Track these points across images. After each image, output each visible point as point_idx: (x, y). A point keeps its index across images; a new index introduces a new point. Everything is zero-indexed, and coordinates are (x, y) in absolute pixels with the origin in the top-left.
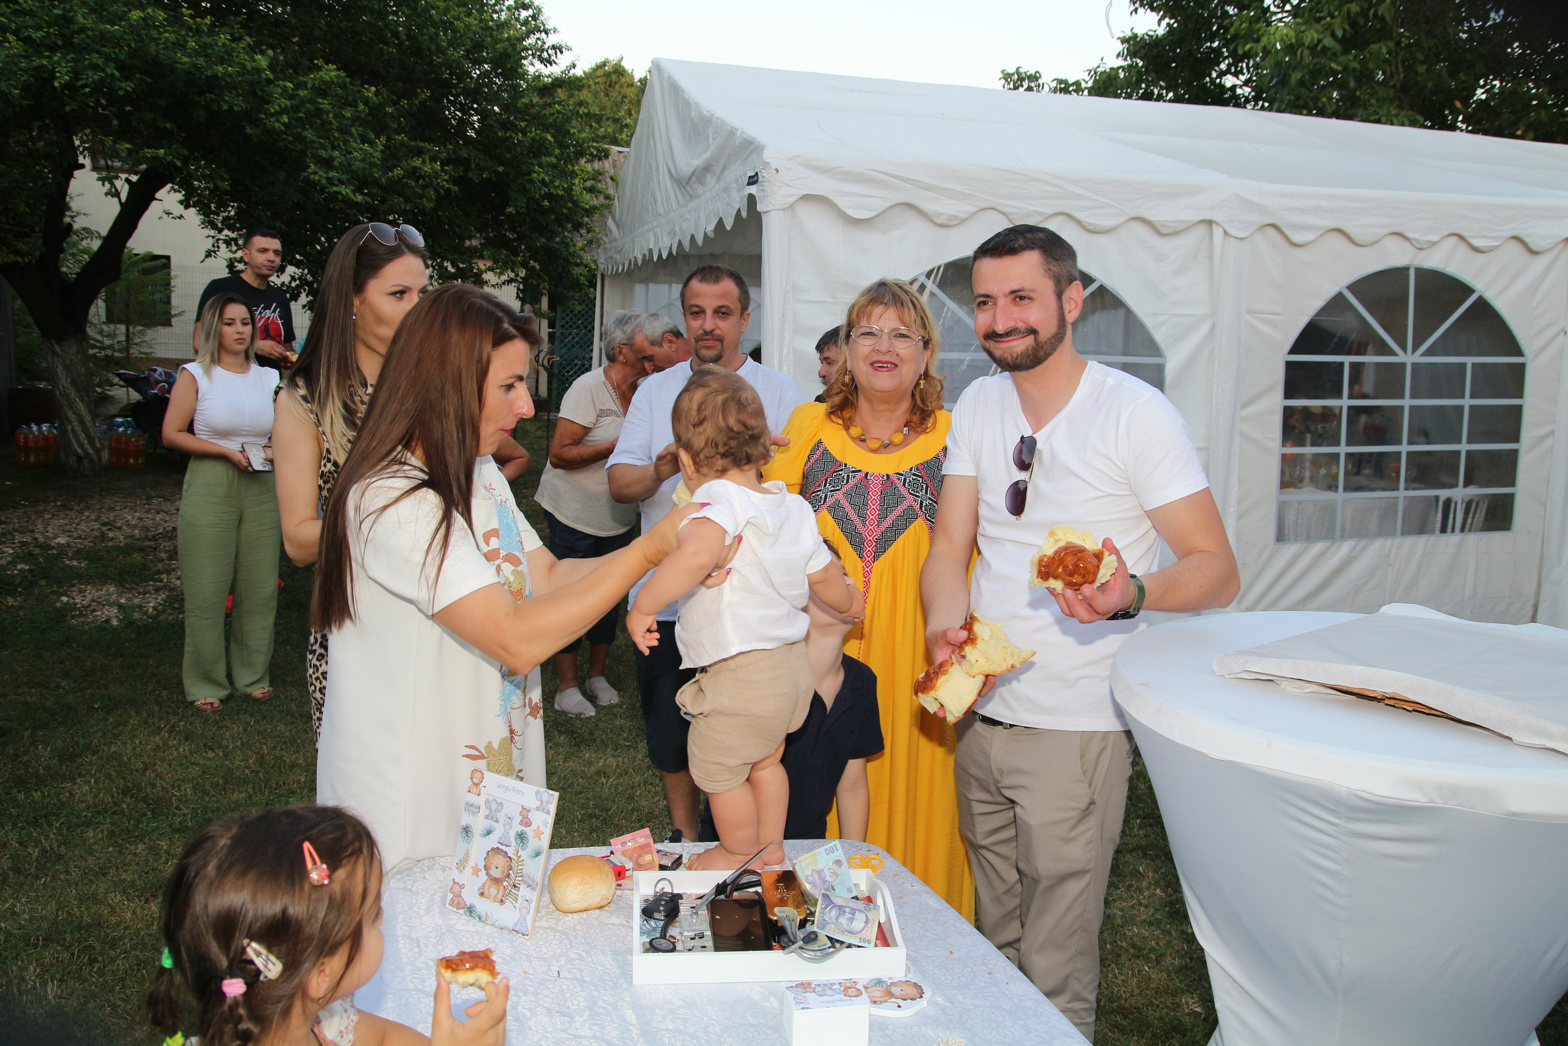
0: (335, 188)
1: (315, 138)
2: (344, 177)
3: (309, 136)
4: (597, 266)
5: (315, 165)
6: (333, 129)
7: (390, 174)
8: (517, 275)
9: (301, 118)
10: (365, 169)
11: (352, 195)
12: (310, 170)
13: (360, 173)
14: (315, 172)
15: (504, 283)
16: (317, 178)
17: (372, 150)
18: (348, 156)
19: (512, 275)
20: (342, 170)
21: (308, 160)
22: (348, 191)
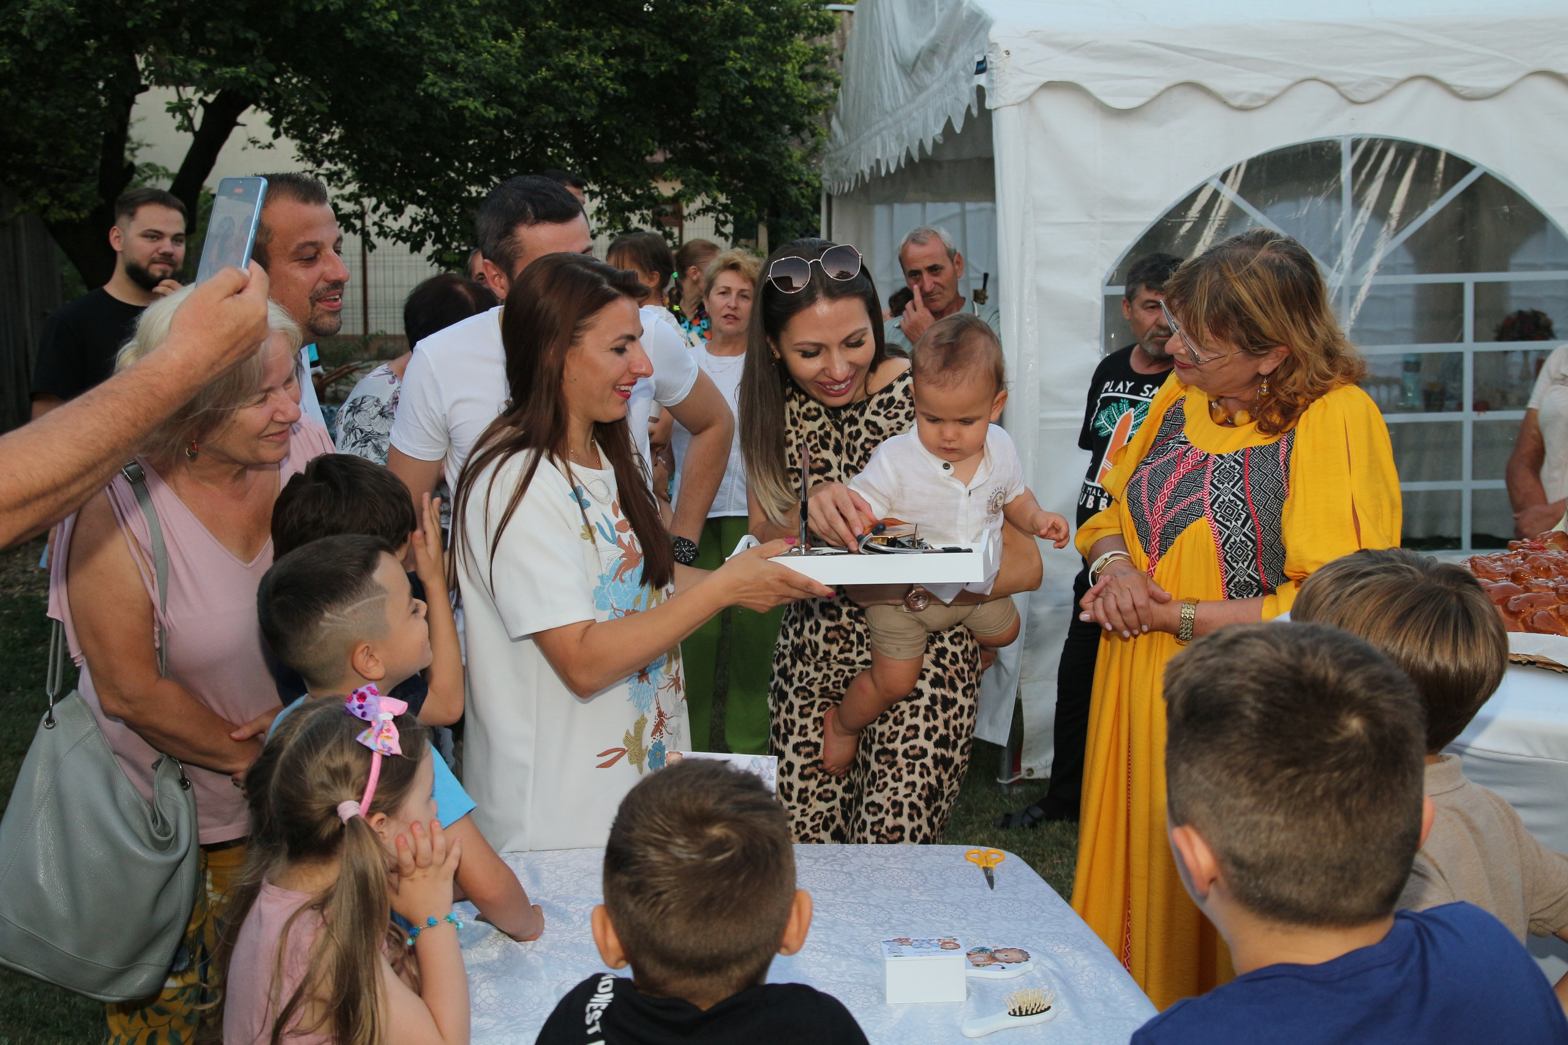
0: (460, 102)
1: (433, 38)
2: (472, 86)
3: (426, 35)
4: (821, 183)
5: (435, 74)
6: (455, 22)
7: (533, 77)
8: (715, 201)
9: (415, 12)
10: (499, 74)
11: (482, 110)
12: (428, 81)
13: (493, 81)
14: (434, 83)
15: (698, 213)
16: (436, 90)
17: (508, 47)
18: (477, 59)
19: (708, 202)
20: (468, 77)
21: (425, 67)
22: (477, 104)
